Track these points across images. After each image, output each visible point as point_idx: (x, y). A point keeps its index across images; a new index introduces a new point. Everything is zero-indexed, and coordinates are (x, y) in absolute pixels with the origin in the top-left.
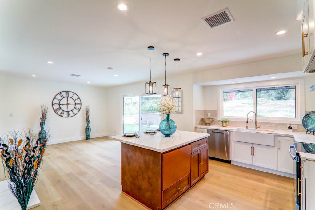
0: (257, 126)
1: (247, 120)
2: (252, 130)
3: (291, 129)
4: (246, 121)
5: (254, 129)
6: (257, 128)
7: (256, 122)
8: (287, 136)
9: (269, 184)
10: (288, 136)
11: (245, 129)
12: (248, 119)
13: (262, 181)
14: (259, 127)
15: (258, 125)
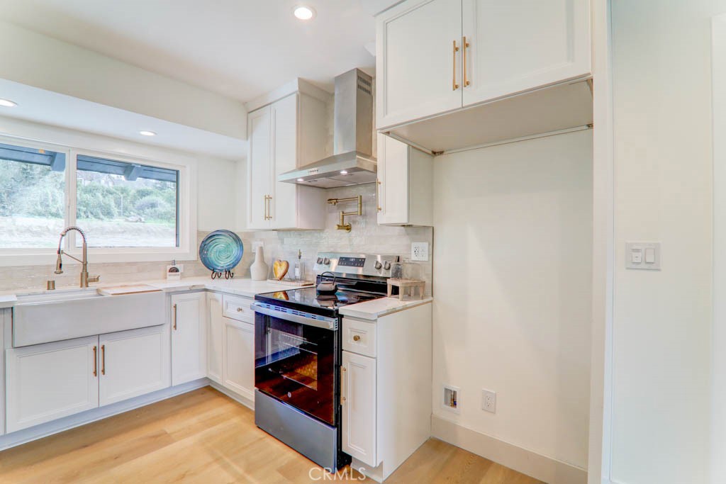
0: (87, 276)
1: (60, 259)
2: (69, 290)
3: (177, 273)
4: (54, 262)
5: (78, 287)
6: (90, 284)
7: (85, 264)
8: (192, 290)
9: (189, 432)
10: (194, 288)
11: (44, 293)
12: (62, 255)
13: (161, 440)
14: (96, 280)
15: (92, 274)
